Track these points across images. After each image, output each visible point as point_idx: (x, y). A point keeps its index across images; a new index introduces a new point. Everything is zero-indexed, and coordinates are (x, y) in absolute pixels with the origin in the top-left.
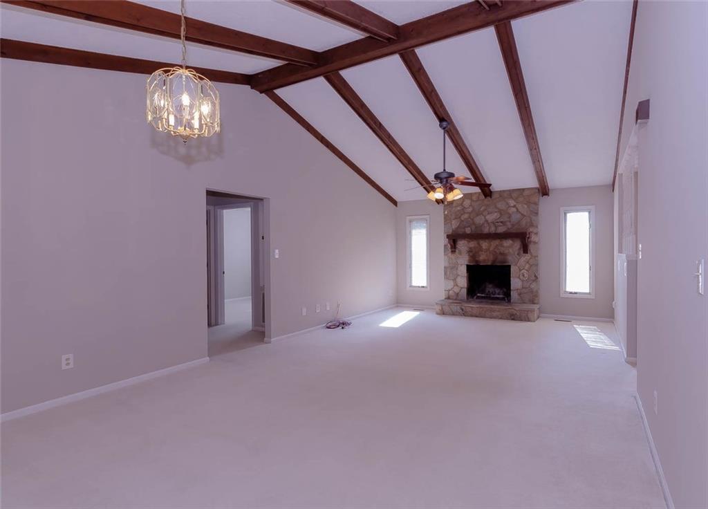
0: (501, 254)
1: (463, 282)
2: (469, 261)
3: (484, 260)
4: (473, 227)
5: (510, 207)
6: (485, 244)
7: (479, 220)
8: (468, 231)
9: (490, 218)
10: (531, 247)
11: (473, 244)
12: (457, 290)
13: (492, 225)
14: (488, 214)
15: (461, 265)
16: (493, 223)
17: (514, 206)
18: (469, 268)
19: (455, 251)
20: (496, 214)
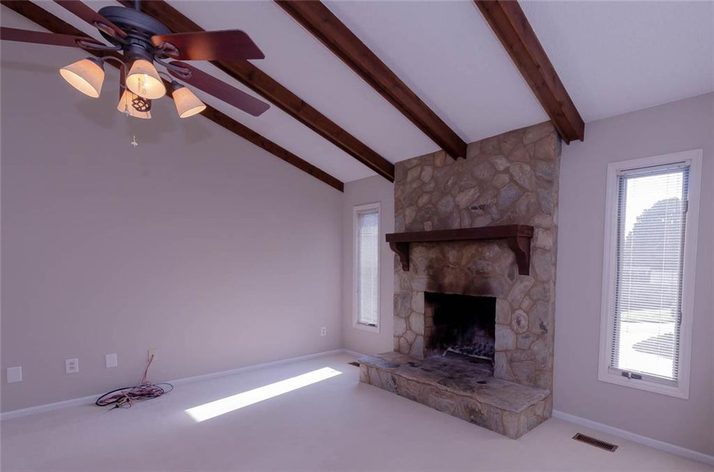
0: (478, 272)
1: (419, 323)
2: (429, 286)
3: (451, 285)
4: (436, 219)
5: (497, 172)
6: (452, 254)
7: (446, 205)
8: (428, 227)
9: (464, 199)
10: (536, 260)
11: (433, 253)
12: (410, 337)
13: (466, 214)
14: (461, 191)
15: (418, 292)
16: (467, 209)
17: (507, 171)
18: (429, 298)
19: (408, 266)
20: (472, 191)
